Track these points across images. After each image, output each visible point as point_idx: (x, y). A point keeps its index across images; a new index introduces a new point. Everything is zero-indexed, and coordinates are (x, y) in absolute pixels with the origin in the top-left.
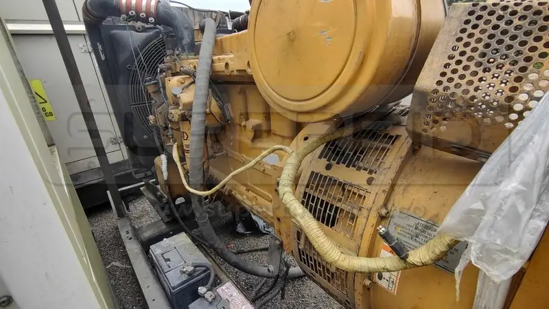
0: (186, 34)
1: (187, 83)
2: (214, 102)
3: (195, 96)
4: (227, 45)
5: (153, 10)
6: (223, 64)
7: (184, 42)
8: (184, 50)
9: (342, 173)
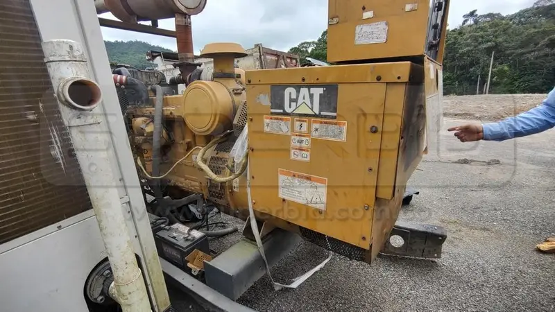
0: (144, 94)
1: (148, 122)
2: (164, 131)
3: (155, 128)
4: (170, 102)
5: (124, 81)
6: (169, 112)
7: (143, 98)
8: (142, 103)
9: (221, 155)
